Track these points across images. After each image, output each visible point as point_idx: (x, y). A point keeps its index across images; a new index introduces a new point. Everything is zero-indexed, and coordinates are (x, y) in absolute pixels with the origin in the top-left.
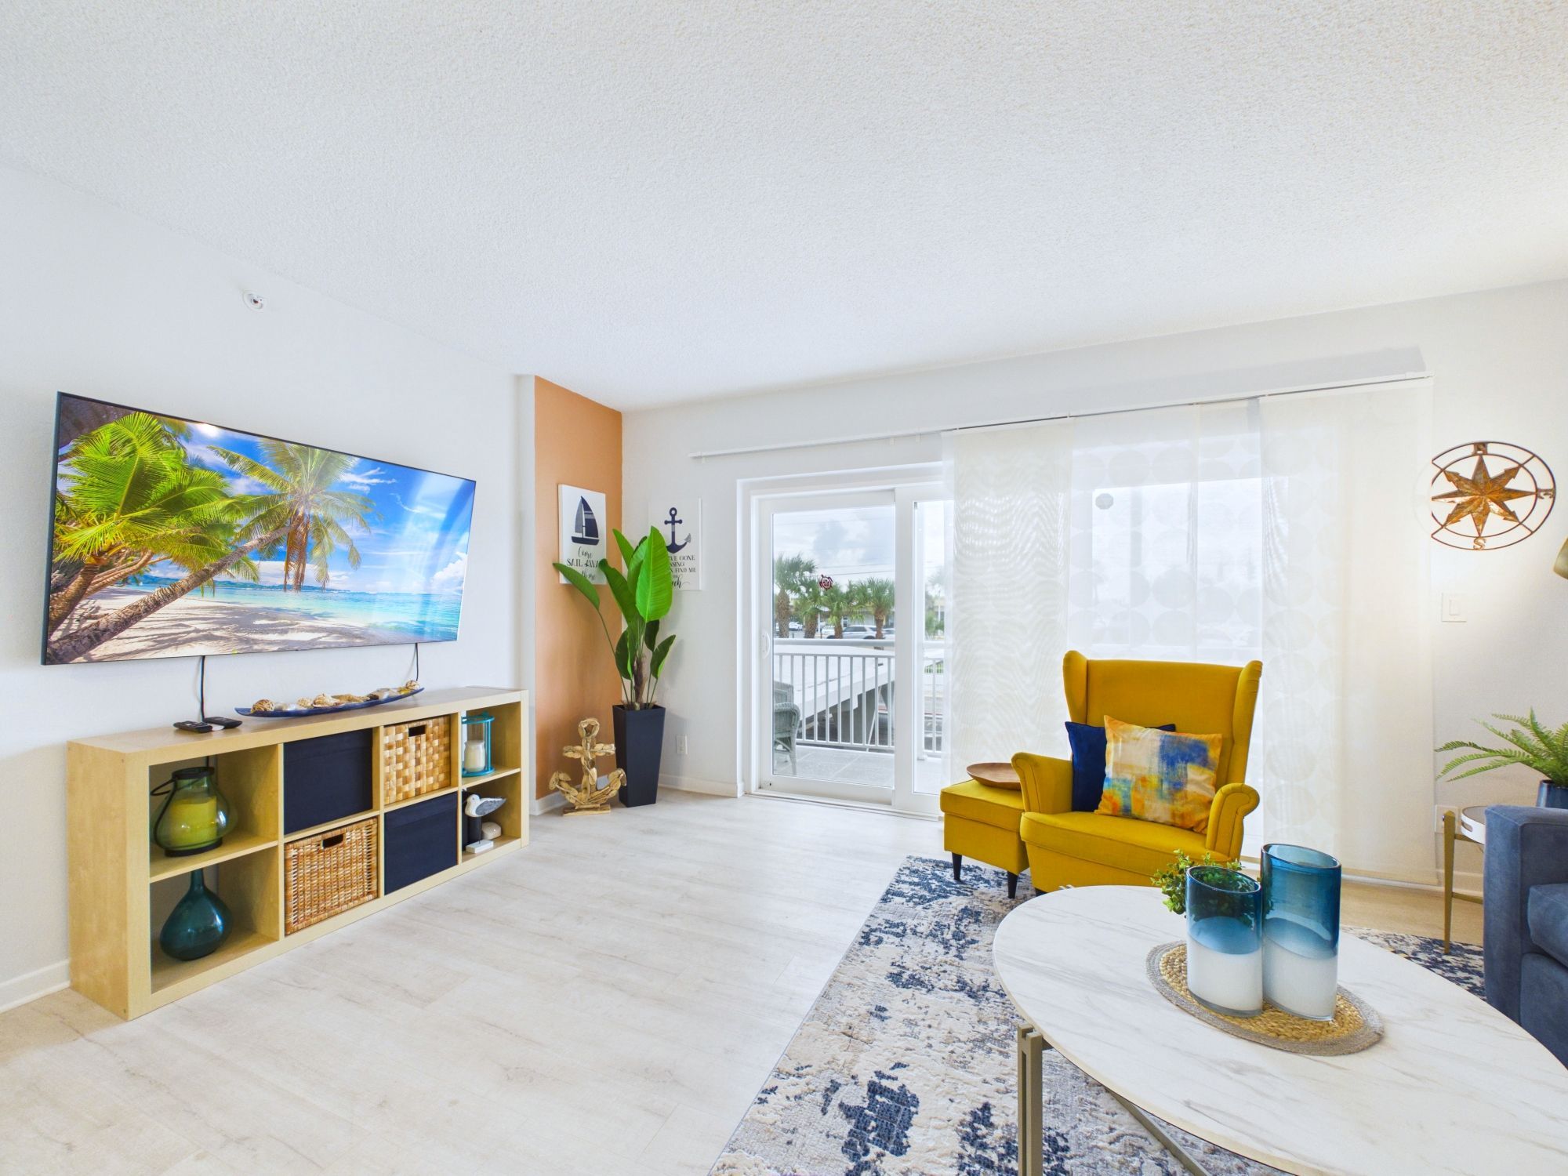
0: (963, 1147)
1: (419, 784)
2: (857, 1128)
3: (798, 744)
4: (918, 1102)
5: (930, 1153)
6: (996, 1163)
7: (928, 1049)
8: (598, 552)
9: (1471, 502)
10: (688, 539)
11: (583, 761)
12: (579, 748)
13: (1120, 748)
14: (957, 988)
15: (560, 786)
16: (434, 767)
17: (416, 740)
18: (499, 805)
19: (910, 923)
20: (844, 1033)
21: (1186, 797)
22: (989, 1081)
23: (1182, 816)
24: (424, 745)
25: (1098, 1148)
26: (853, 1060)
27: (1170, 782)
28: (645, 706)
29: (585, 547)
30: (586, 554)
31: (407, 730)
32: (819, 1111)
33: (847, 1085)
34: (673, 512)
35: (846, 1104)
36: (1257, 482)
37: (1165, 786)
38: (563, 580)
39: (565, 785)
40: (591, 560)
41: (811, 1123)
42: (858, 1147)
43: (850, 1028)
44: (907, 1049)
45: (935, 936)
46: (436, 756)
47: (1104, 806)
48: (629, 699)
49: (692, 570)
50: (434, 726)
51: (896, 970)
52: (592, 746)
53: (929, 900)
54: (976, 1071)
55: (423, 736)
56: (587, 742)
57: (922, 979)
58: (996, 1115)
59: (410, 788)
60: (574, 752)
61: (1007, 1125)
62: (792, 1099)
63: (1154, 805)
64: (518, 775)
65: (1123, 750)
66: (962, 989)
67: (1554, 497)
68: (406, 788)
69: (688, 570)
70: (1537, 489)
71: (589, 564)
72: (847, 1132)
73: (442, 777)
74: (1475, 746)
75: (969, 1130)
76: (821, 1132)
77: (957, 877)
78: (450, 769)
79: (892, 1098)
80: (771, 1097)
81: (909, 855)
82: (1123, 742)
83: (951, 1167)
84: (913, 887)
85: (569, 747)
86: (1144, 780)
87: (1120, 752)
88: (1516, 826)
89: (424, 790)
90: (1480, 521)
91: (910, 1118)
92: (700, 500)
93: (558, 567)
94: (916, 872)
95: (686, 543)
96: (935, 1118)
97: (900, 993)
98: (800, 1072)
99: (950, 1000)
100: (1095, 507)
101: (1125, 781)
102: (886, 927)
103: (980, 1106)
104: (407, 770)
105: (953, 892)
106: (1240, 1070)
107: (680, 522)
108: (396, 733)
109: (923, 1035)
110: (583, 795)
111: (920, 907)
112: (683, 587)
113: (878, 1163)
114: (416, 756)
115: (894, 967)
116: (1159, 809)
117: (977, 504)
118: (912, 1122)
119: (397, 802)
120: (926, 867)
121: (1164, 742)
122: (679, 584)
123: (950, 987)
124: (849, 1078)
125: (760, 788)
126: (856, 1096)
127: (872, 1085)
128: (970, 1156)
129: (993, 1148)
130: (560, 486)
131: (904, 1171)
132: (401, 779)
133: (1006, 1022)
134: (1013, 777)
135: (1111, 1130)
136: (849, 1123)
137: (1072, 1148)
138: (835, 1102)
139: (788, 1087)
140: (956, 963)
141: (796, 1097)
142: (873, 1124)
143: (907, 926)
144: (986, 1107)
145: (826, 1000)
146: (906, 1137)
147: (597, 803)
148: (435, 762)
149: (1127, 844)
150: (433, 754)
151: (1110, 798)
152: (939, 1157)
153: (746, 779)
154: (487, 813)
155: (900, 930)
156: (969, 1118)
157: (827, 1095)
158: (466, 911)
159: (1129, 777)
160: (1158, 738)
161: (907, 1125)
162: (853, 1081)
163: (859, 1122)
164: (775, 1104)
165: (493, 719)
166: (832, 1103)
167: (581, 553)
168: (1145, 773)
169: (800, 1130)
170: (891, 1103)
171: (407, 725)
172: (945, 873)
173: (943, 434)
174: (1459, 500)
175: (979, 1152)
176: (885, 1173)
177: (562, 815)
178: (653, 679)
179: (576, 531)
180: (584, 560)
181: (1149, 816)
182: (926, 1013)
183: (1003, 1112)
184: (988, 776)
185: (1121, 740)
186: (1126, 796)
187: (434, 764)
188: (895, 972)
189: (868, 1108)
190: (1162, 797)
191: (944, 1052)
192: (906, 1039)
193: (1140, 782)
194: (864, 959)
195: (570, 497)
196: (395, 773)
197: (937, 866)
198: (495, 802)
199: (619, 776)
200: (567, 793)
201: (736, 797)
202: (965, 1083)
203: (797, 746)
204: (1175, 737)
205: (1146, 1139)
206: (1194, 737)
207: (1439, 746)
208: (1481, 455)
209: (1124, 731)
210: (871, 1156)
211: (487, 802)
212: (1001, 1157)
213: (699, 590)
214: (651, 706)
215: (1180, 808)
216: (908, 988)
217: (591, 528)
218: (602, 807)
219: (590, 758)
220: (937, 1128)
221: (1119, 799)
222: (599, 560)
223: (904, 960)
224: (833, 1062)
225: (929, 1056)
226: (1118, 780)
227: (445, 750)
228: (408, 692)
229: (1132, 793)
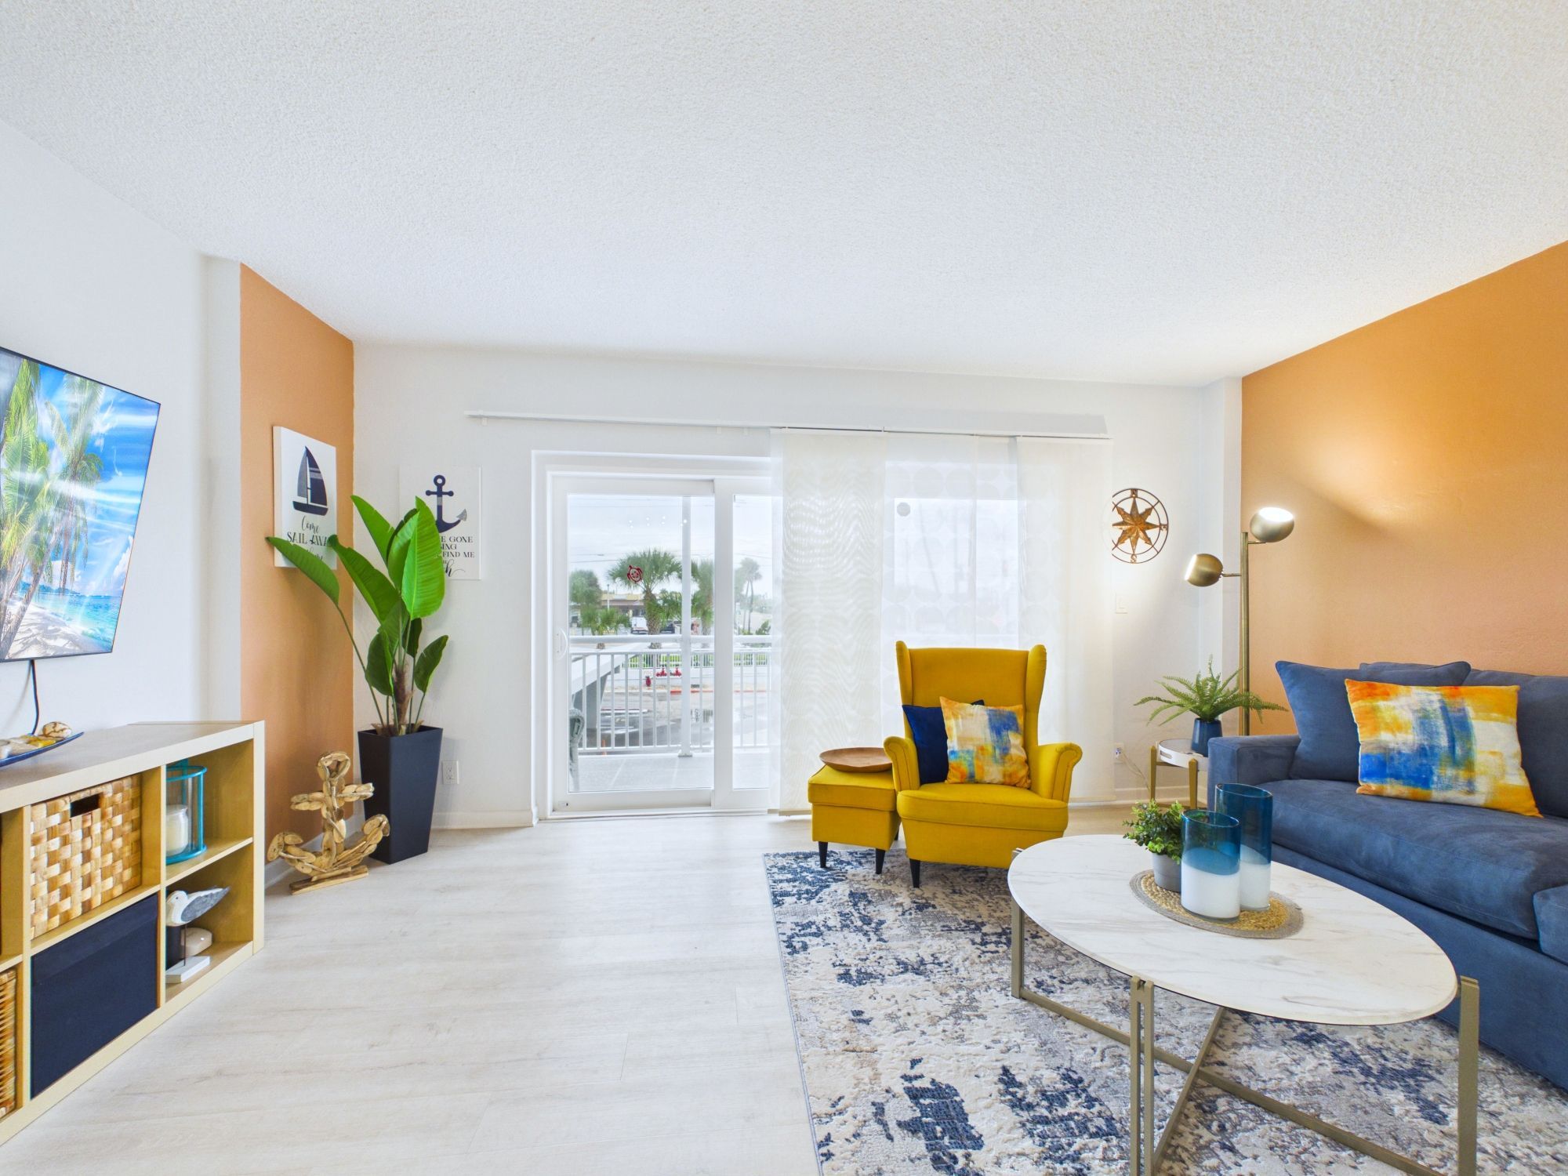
0: (1017, 1114)
1: (88, 894)
2: (929, 1140)
3: (581, 754)
4: (956, 1090)
5: (1000, 1133)
6: (1050, 1116)
7: (923, 1036)
8: (327, 525)
9: (1130, 529)
10: (463, 516)
11: (324, 813)
12: (318, 795)
13: (960, 724)
14: (902, 970)
15: (286, 852)
16: (115, 861)
17: (84, 821)
18: (218, 898)
19: (819, 919)
20: (847, 1050)
21: (1011, 759)
22: (990, 1045)
23: (1010, 776)
24: (97, 829)
25: (1098, 1068)
26: (875, 1074)
27: (1000, 749)
28: (411, 728)
29: (311, 518)
30: (311, 527)
31: (68, 807)
32: (886, 1140)
33: (888, 1101)
34: (440, 481)
35: (902, 1120)
36: (1014, 504)
37: (998, 752)
38: (280, 561)
39: (293, 850)
40: (318, 535)
41: (888, 1156)
42: (944, 1158)
43: (848, 1043)
44: (909, 1043)
45: (847, 926)
46: (119, 842)
47: (953, 776)
48: (385, 721)
49: (468, 555)
50: (115, 793)
51: (842, 970)
52: (340, 790)
53: (817, 893)
54: (974, 1041)
55: (97, 813)
56: (332, 785)
57: (869, 971)
58: (1018, 1074)
59: (72, 905)
60: (310, 802)
61: (1031, 1079)
62: (852, 1139)
63: (991, 769)
64: (250, 847)
65: (963, 725)
66: (906, 970)
67: (1167, 529)
68: (66, 905)
69: (462, 554)
70: (1160, 524)
71: (315, 540)
72: (924, 1148)
73: (128, 874)
74: (1159, 699)
75: (1009, 1097)
76: (904, 1161)
77: (823, 865)
78: (141, 858)
79: (933, 1097)
80: (831, 1147)
81: (765, 853)
82: (962, 718)
83: (1023, 1138)
84: (791, 883)
85: (301, 796)
86: (982, 749)
87: (961, 728)
88: (1233, 750)
89: (97, 901)
90: (1134, 543)
91: (962, 1108)
92: (480, 469)
93: (272, 542)
94: (783, 868)
95: (458, 522)
96: (979, 1098)
97: (862, 991)
98: (840, 1106)
99: (906, 983)
100: (897, 516)
101: (968, 752)
102: (800, 931)
103: (1001, 1072)
104: (68, 875)
105: (829, 880)
106: (1276, 961)
107: (451, 494)
108: (48, 815)
109: (910, 1025)
110: (324, 859)
111: (813, 902)
112: (454, 576)
113: (971, 1164)
114: (83, 847)
115: (837, 968)
116: (994, 772)
117: (804, 504)
118: (966, 1111)
119: (49, 932)
120: (790, 862)
121: (989, 715)
122: (448, 571)
123: (896, 971)
124: (885, 1094)
125: (554, 811)
126: (902, 1109)
127: (909, 1092)
128: (1028, 1120)
129: (1038, 1104)
130: (275, 428)
131: (995, 1160)
132: (56, 893)
133: (960, 987)
134: (886, 760)
135: (1094, 1049)
136: (919, 1138)
137: (1084, 1077)
138: (892, 1125)
139: (839, 1128)
140: (883, 947)
141: (854, 1136)
142: (939, 1129)
143: (817, 923)
144: (1006, 1071)
145: (803, 1023)
146: (972, 1128)
147: (346, 867)
148: (117, 852)
149: (998, 805)
150: (114, 838)
151: (958, 769)
152: (1009, 1133)
153: (541, 804)
154: (199, 914)
155: (814, 929)
156: (1001, 1086)
157: (879, 1119)
158: (219, 1073)
159: (971, 748)
160: (985, 713)
161: (964, 1117)
162: (890, 1095)
163: (926, 1134)
164: (842, 1153)
165: (205, 770)
166: (890, 1126)
167: (305, 526)
168: (982, 743)
169: (884, 1168)
170: (936, 1102)
171: (67, 799)
172: (809, 863)
173: (772, 430)
174: (1125, 527)
175: (1032, 1114)
176: (983, 1171)
177: (291, 894)
178: (418, 692)
179: (300, 494)
180: (308, 537)
181: (987, 779)
182: (896, 1002)
183: (1020, 1069)
184: (838, 761)
185: (960, 716)
186: (971, 765)
187: (114, 855)
188: (842, 972)
189: (922, 1116)
190: (996, 761)
191: (938, 1034)
192: (901, 1034)
193: (980, 752)
194: (806, 969)
195: (291, 445)
196: (45, 883)
197: (798, 858)
198: (212, 895)
199: (381, 824)
200: (299, 860)
201: (532, 826)
202: (975, 1055)
203: (580, 757)
204: (995, 711)
205: (1117, 1047)
206: (1008, 709)
207: (1136, 703)
208: (1134, 498)
209: (960, 709)
210: (962, 1162)
211: (200, 898)
212: (1049, 1108)
213: (479, 580)
214: (417, 727)
215: (1008, 768)
216: (864, 984)
217: (318, 490)
218: (356, 871)
219: (337, 807)
220: (988, 1107)
221: (965, 768)
222: (328, 536)
223: (840, 957)
224: (859, 1083)
225: (930, 1042)
226: (963, 752)
227: (134, 829)
228: (50, 742)
229: (975, 762)
